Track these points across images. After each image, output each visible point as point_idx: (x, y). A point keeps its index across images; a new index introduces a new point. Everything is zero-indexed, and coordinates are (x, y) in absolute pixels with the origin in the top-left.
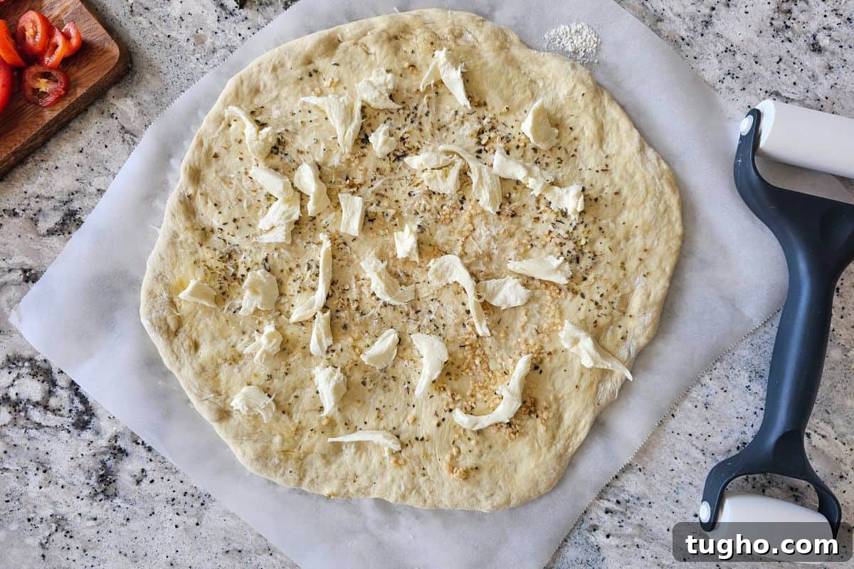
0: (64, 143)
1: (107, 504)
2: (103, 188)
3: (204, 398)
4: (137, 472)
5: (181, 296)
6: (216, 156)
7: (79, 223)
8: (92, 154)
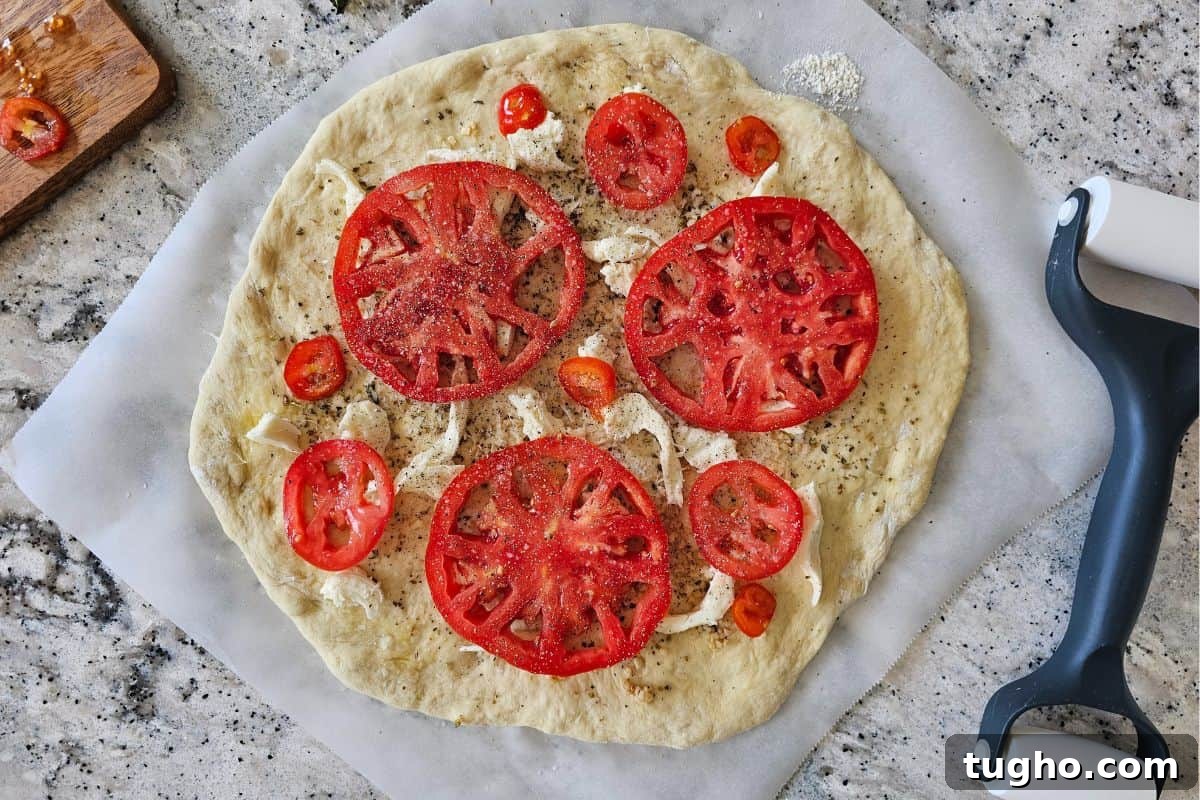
0: (77, 205)
1: (141, 727)
2: (134, 273)
3: (281, 582)
4: (185, 683)
5: (249, 435)
6: (301, 233)
7: (100, 325)
8: (118, 224)
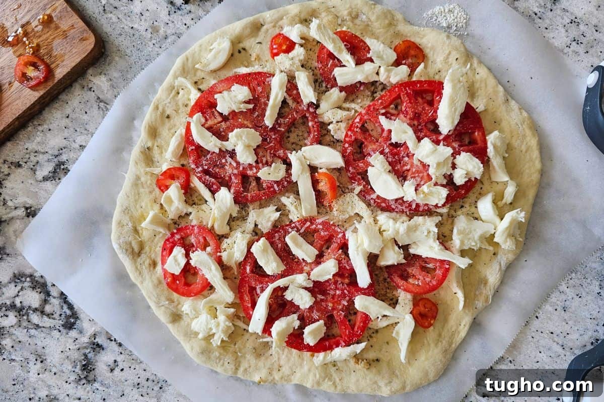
0: (55, 111)
1: (88, 387)
2: (84, 144)
3: (161, 305)
4: (111, 362)
5: (143, 225)
6: (168, 117)
7: (66, 171)
8: (76, 119)
